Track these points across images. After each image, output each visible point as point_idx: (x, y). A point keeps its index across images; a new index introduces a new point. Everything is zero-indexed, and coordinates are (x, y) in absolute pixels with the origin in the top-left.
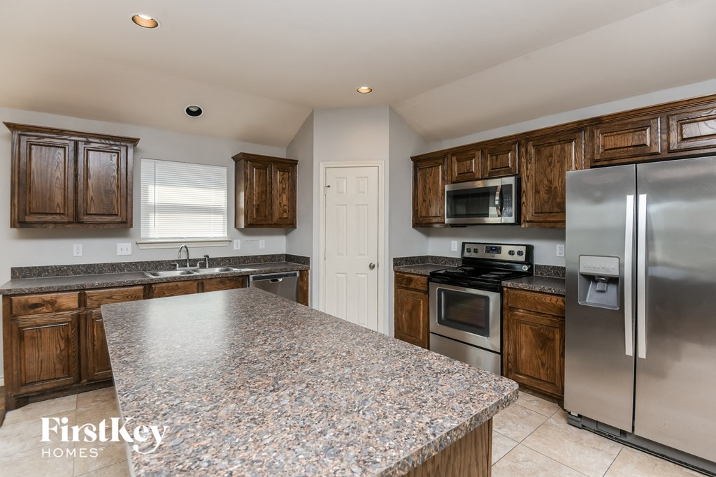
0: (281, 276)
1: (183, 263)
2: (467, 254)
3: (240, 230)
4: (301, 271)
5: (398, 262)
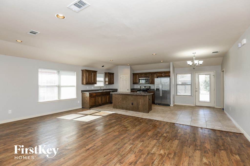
1: (100, 90)
2: (141, 88)
5: (131, 89)
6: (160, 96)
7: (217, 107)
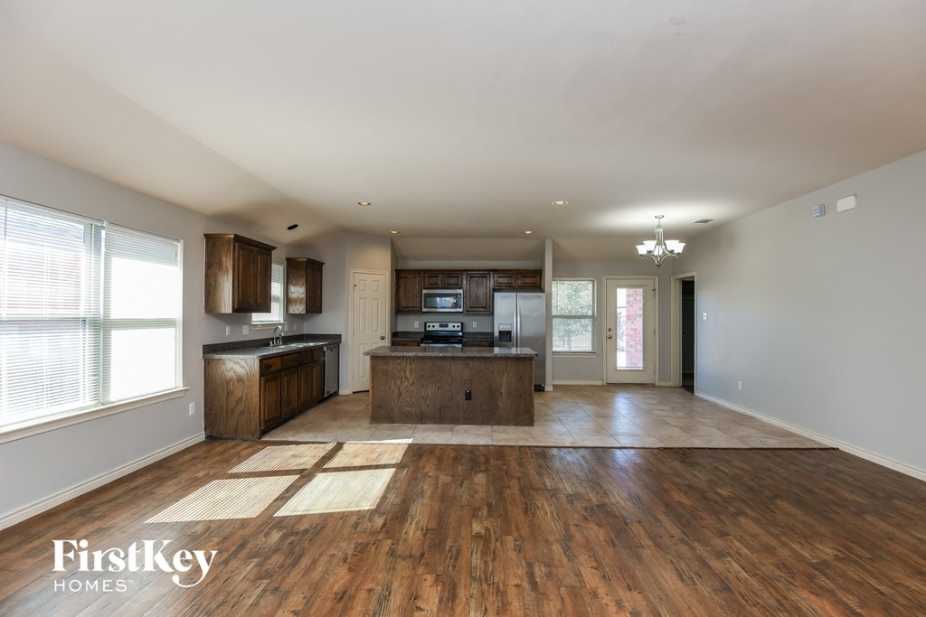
2: (428, 329)
7: (662, 384)
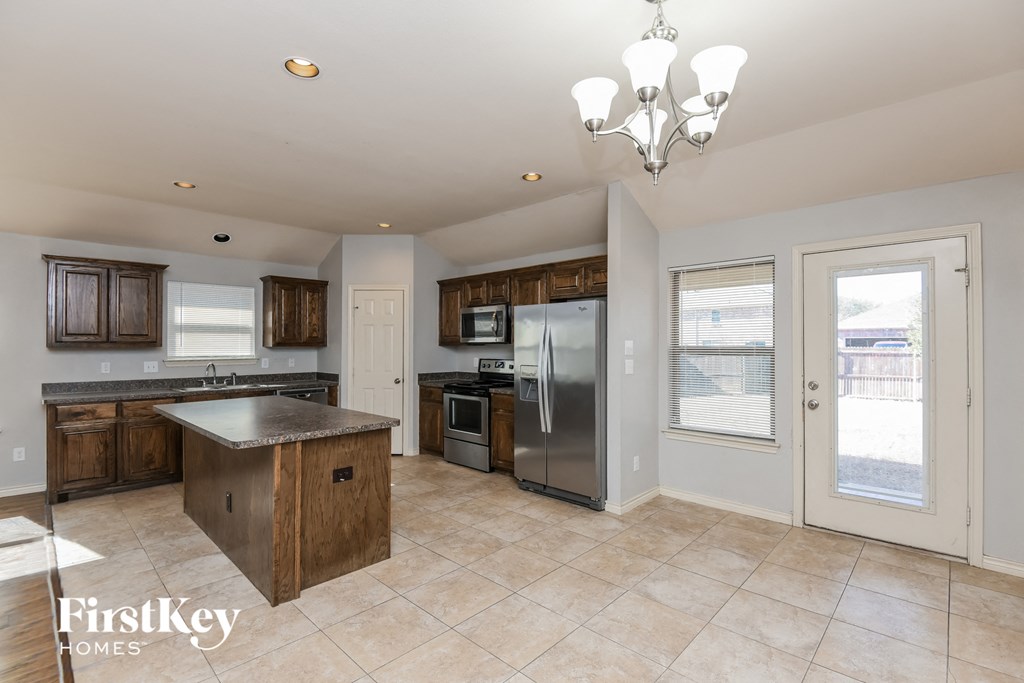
0: (308, 392)
1: (209, 380)
2: (482, 370)
3: (270, 348)
4: (329, 387)
5: (422, 377)
6: (543, 430)
